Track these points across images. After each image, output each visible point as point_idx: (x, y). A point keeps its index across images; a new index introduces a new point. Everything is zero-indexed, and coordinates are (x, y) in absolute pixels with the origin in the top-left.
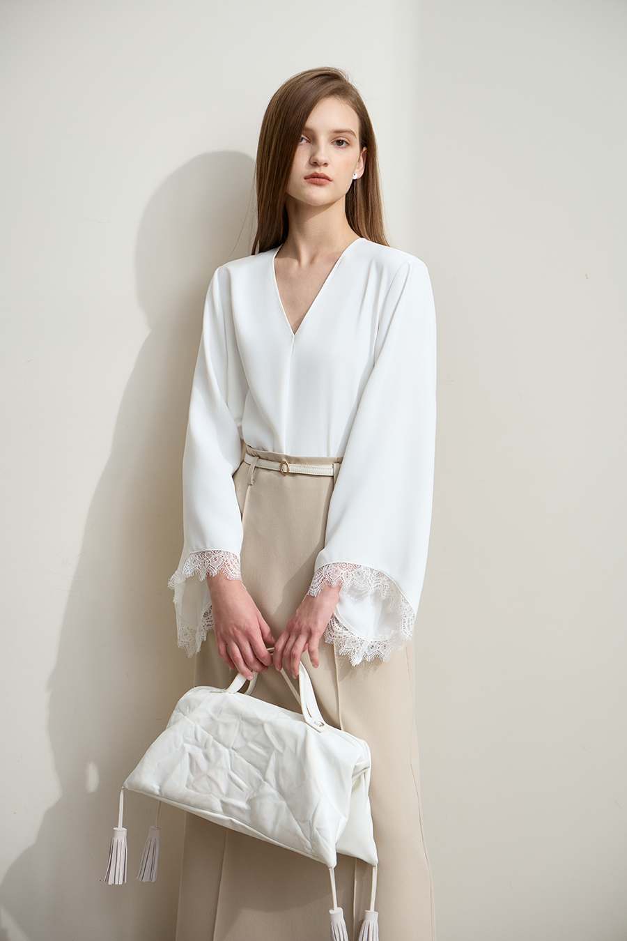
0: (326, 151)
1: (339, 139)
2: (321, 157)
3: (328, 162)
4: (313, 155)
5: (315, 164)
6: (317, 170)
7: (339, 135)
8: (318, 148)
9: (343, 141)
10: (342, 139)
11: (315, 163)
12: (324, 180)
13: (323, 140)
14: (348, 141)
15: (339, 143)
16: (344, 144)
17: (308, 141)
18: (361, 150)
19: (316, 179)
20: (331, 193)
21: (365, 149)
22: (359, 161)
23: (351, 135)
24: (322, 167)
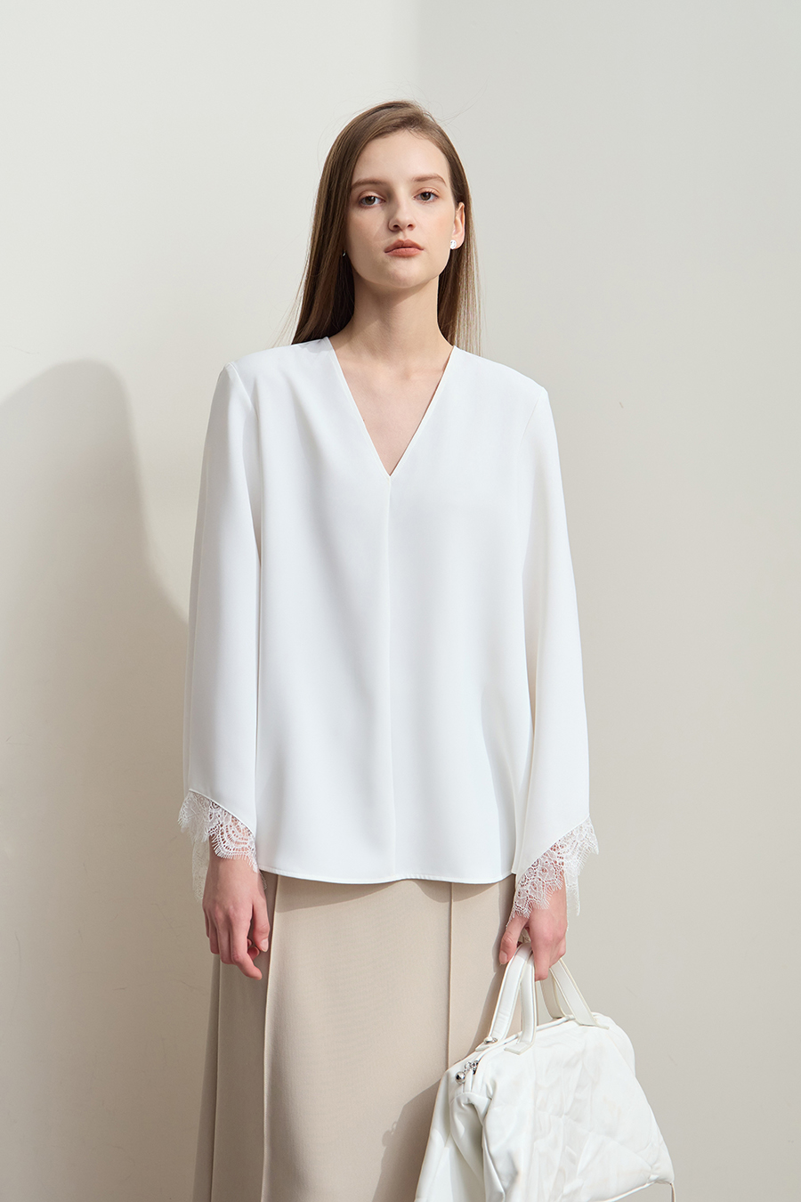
0: (408, 209)
1: (424, 190)
2: (403, 218)
3: (413, 222)
4: (390, 217)
5: (397, 228)
6: (400, 237)
7: (422, 184)
8: (398, 206)
9: (430, 193)
10: (427, 190)
11: (396, 226)
12: (412, 249)
13: (403, 194)
14: (436, 193)
15: (425, 196)
16: (432, 197)
17: (382, 200)
18: (457, 206)
19: (401, 249)
20: (422, 269)
21: (462, 204)
22: (455, 222)
23: (441, 184)
24: (407, 231)
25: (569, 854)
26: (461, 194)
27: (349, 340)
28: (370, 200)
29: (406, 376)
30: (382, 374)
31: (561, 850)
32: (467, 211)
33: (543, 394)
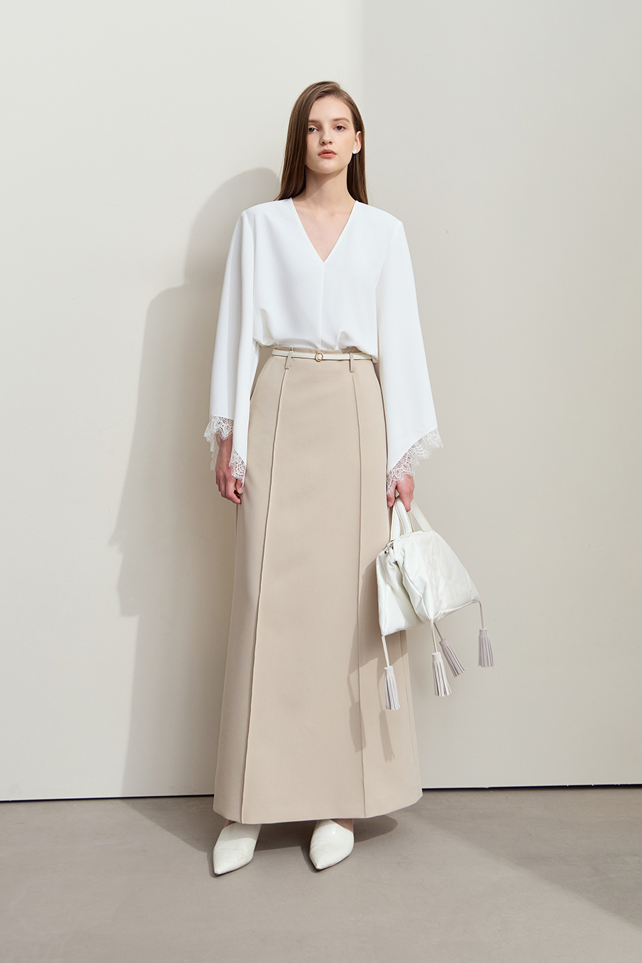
0: (329, 134)
1: (338, 125)
2: (327, 138)
3: (333, 141)
4: (321, 138)
5: (324, 144)
6: (325, 148)
7: (337, 122)
8: (324, 133)
9: (341, 127)
10: (340, 125)
11: (323, 142)
12: (330, 154)
13: (327, 127)
14: (345, 126)
15: (339, 128)
16: (343, 128)
17: (318, 130)
18: (356, 132)
19: (326, 154)
20: (337, 164)
21: (359, 132)
22: (356, 140)
23: (347, 122)
24: (329, 145)
25: (422, 449)
26: (359, 126)
27: (304, 199)
28: (311, 130)
29: (332, 214)
30: (321, 214)
31: (417, 447)
32: (362, 136)
33: (399, 224)
